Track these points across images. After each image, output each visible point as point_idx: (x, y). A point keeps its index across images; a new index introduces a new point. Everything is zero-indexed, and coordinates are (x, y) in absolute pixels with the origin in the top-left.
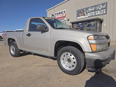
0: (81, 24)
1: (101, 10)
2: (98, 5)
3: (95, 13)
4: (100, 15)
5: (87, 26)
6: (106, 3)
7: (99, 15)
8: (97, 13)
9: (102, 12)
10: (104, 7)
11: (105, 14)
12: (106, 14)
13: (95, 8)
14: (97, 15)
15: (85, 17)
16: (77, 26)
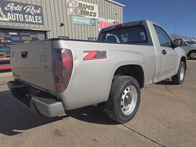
0: (16, 34)
1: (34, 16)
2: (27, 5)
3: (24, 18)
4: (33, 23)
5: (31, 41)
6: (41, 7)
7: (31, 23)
8: (28, 18)
9: (36, 19)
10: (38, 12)
11: (41, 24)
12: (43, 24)
13: (23, 8)
14: (28, 23)
15: (2, 20)
16: (6, 39)
